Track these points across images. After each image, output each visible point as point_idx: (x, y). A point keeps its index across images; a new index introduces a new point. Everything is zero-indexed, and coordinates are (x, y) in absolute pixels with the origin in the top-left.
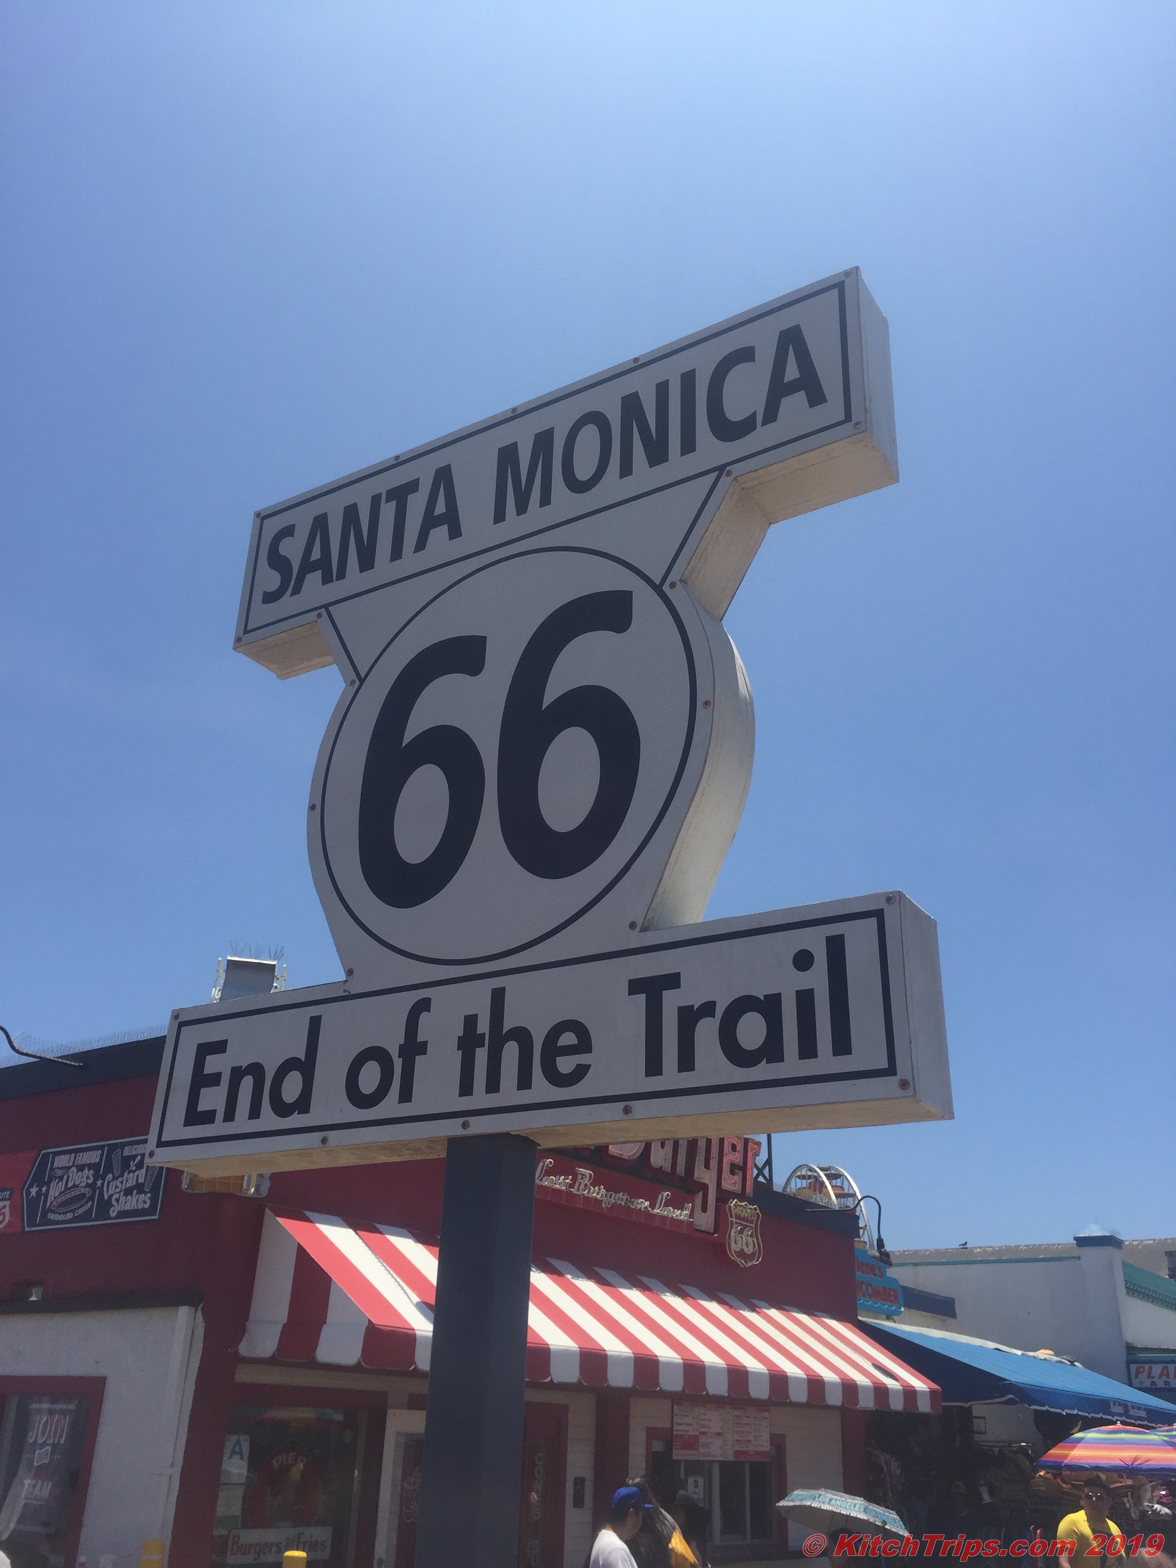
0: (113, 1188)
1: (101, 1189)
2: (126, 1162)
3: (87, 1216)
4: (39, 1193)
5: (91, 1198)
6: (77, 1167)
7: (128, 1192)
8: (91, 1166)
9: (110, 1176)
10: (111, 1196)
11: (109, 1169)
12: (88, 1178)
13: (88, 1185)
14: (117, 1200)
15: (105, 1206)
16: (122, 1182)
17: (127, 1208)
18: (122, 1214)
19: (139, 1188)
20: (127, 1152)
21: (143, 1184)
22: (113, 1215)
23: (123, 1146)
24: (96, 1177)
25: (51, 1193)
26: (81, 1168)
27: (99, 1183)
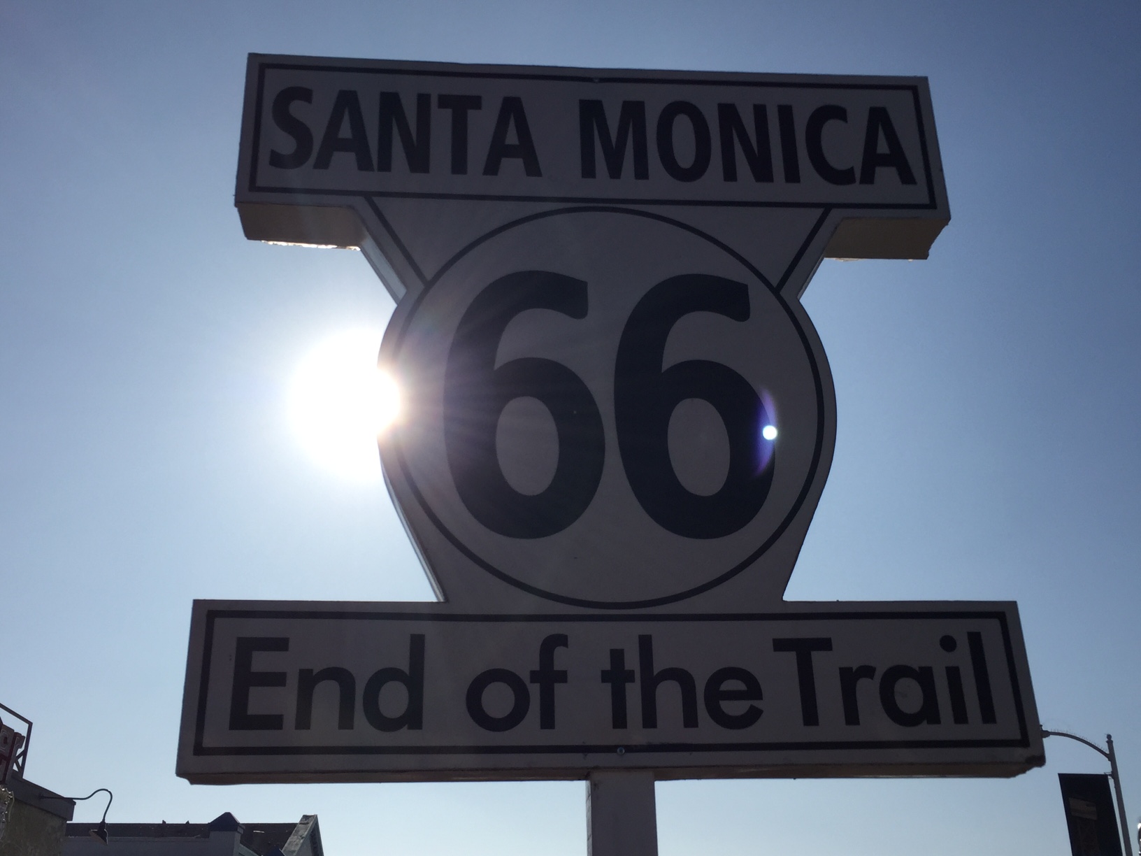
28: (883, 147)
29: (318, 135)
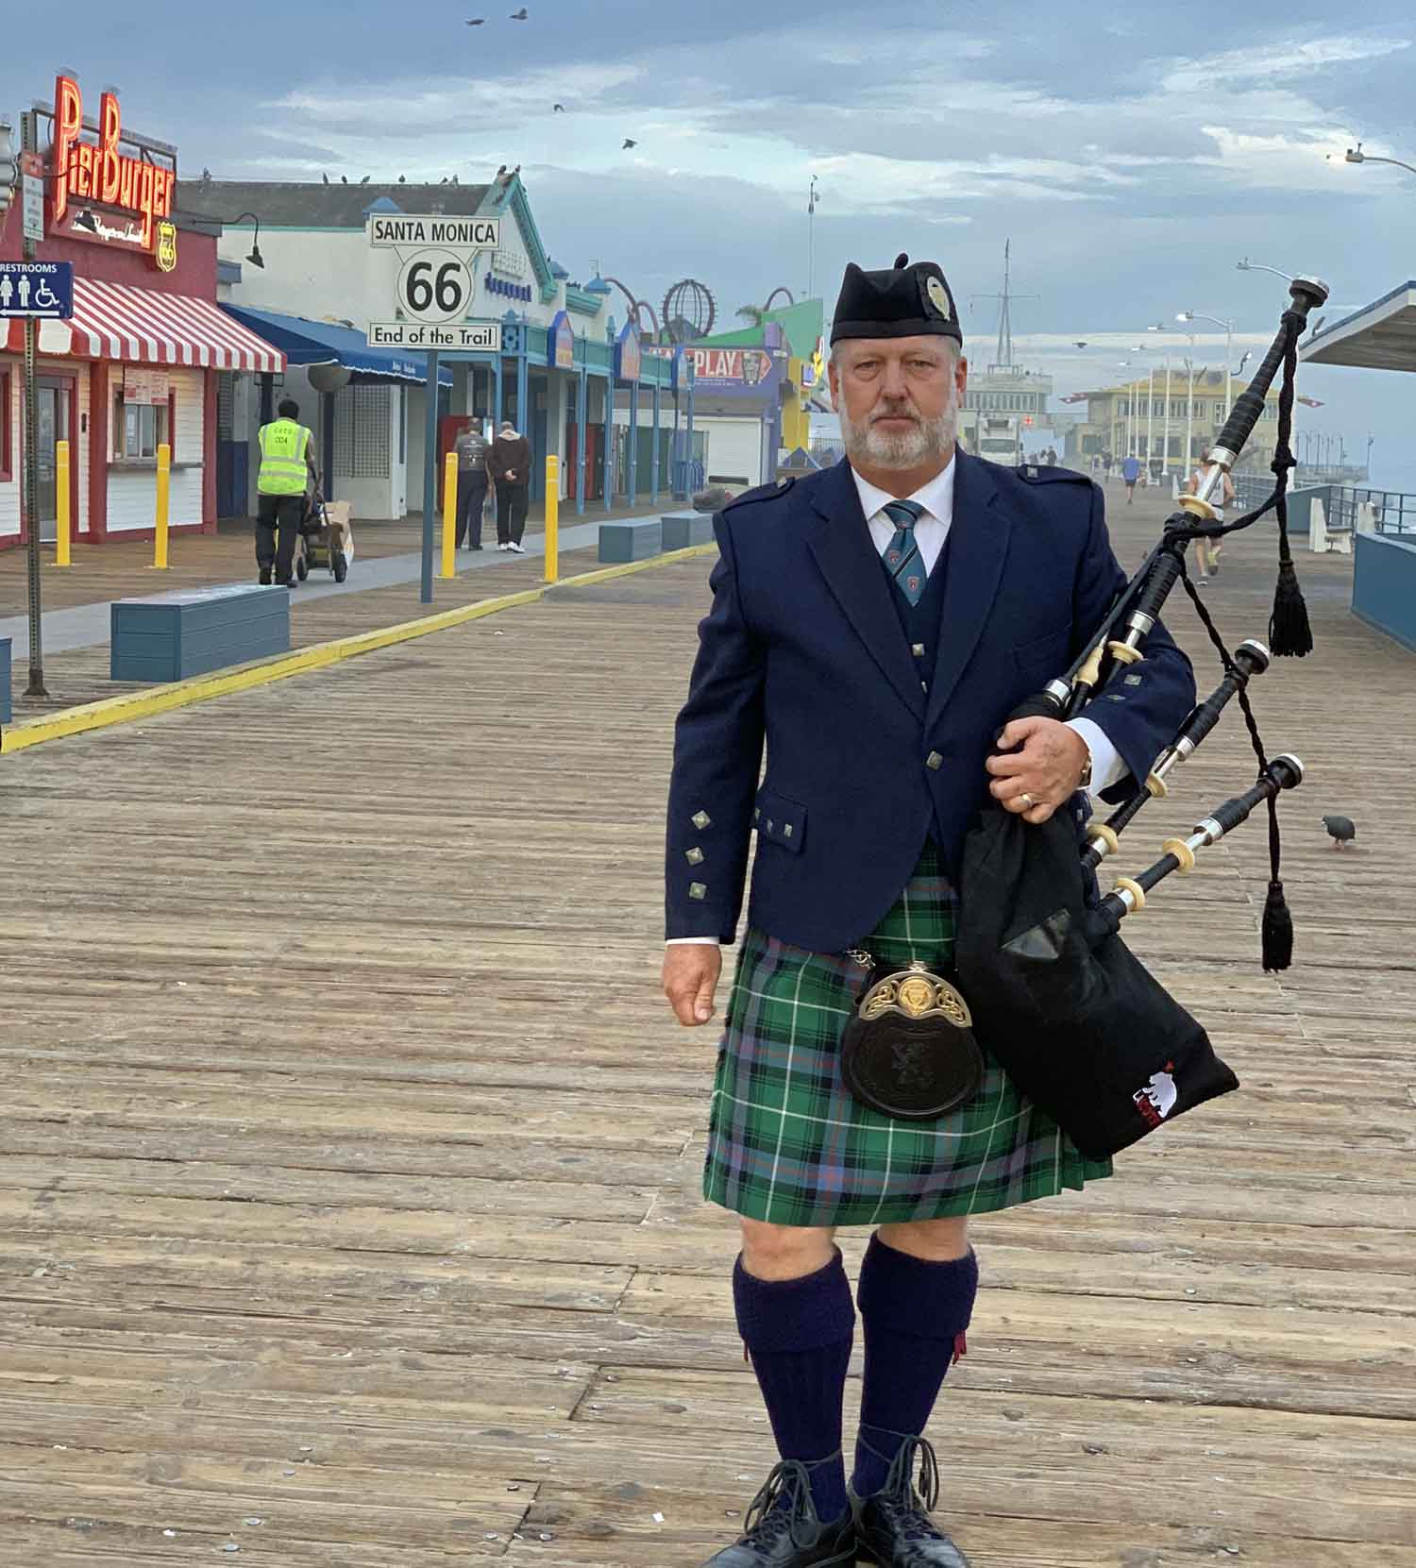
28: (490, 234)
29: (385, 231)
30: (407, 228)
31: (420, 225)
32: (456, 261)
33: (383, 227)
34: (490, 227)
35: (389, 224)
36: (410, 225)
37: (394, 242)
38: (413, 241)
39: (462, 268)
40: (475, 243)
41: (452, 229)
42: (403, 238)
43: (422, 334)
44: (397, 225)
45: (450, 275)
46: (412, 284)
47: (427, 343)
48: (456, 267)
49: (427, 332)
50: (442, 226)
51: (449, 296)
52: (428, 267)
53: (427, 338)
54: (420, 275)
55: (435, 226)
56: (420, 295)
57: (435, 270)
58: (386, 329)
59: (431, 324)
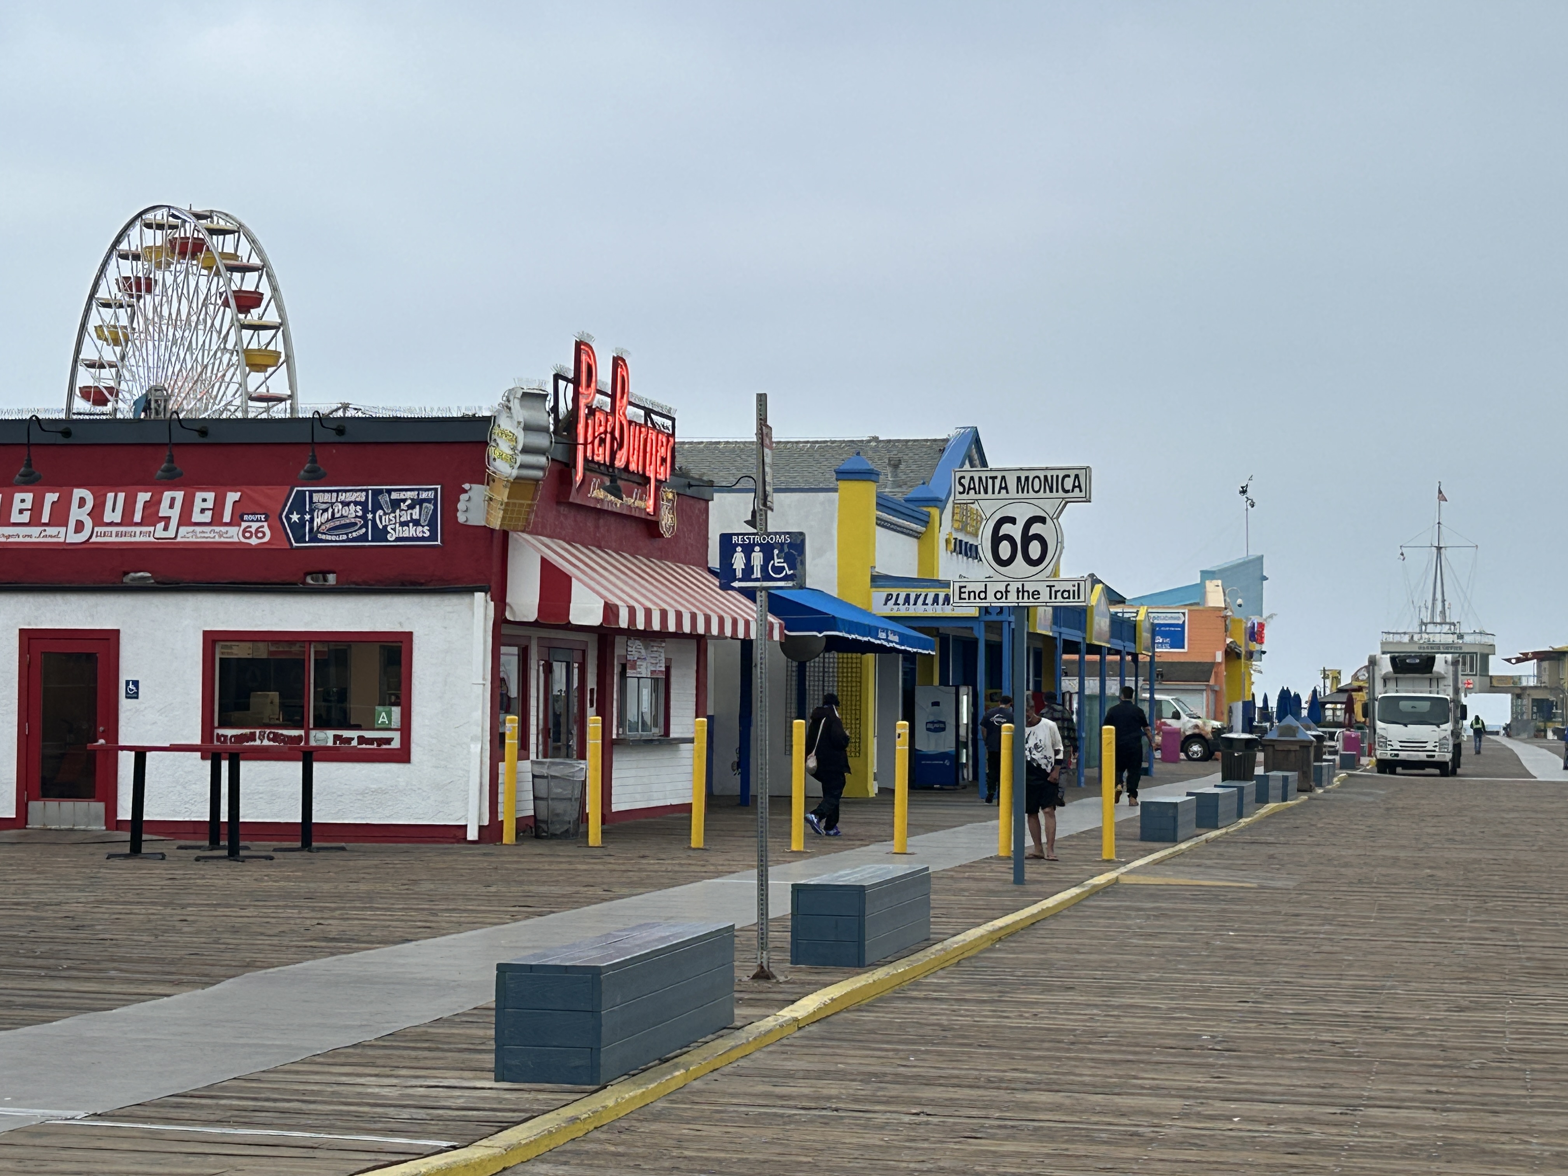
0: (383, 519)
1: (374, 521)
2: (396, 504)
3: (364, 538)
4: (302, 519)
5: (365, 525)
6: (342, 502)
7: (403, 524)
8: (356, 503)
9: (380, 512)
10: (385, 527)
11: (377, 506)
12: (356, 511)
13: (357, 517)
14: (394, 530)
15: (381, 534)
16: (395, 517)
17: (406, 535)
18: (398, 539)
19: (417, 523)
20: (394, 496)
21: (419, 520)
22: (389, 539)
23: (389, 492)
24: (365, 510)
25: (317, 521)
26: (346, 504)
27: (370, 516)
28: (1077, 484)
29: (967, 486)
30: (990, 481)
31: (1003, 478)
32: (1043, 514)
33: (965, 482)
34: (1077, 476)
35: (972, 478)
36: (994, 478)
37: (978, 496)
38: (996, 495)
39: (1048, 520)
40: (1061, 493)
41: (1037, 480)
42: (986, 492)
43: (1007, 591)
44: (980, 479)
45: (1035, 529)
46: (996, 540)
47: (1012, 599)
48: (1042, 520)
49: (1013, 588)
50: (1027, 478)
51: (1035, 550)
52: (1013, 521)
53: (1012, 597)
54: (1006, 529)
55: (1019, 479)
56: (1005, 550)
57: (1021, 524)
58: (970, 587)
59: (1016, 580)
